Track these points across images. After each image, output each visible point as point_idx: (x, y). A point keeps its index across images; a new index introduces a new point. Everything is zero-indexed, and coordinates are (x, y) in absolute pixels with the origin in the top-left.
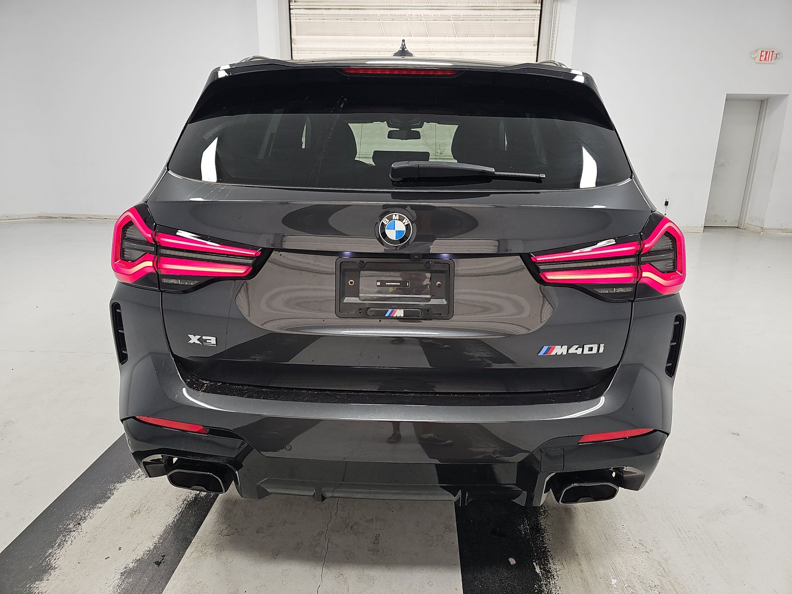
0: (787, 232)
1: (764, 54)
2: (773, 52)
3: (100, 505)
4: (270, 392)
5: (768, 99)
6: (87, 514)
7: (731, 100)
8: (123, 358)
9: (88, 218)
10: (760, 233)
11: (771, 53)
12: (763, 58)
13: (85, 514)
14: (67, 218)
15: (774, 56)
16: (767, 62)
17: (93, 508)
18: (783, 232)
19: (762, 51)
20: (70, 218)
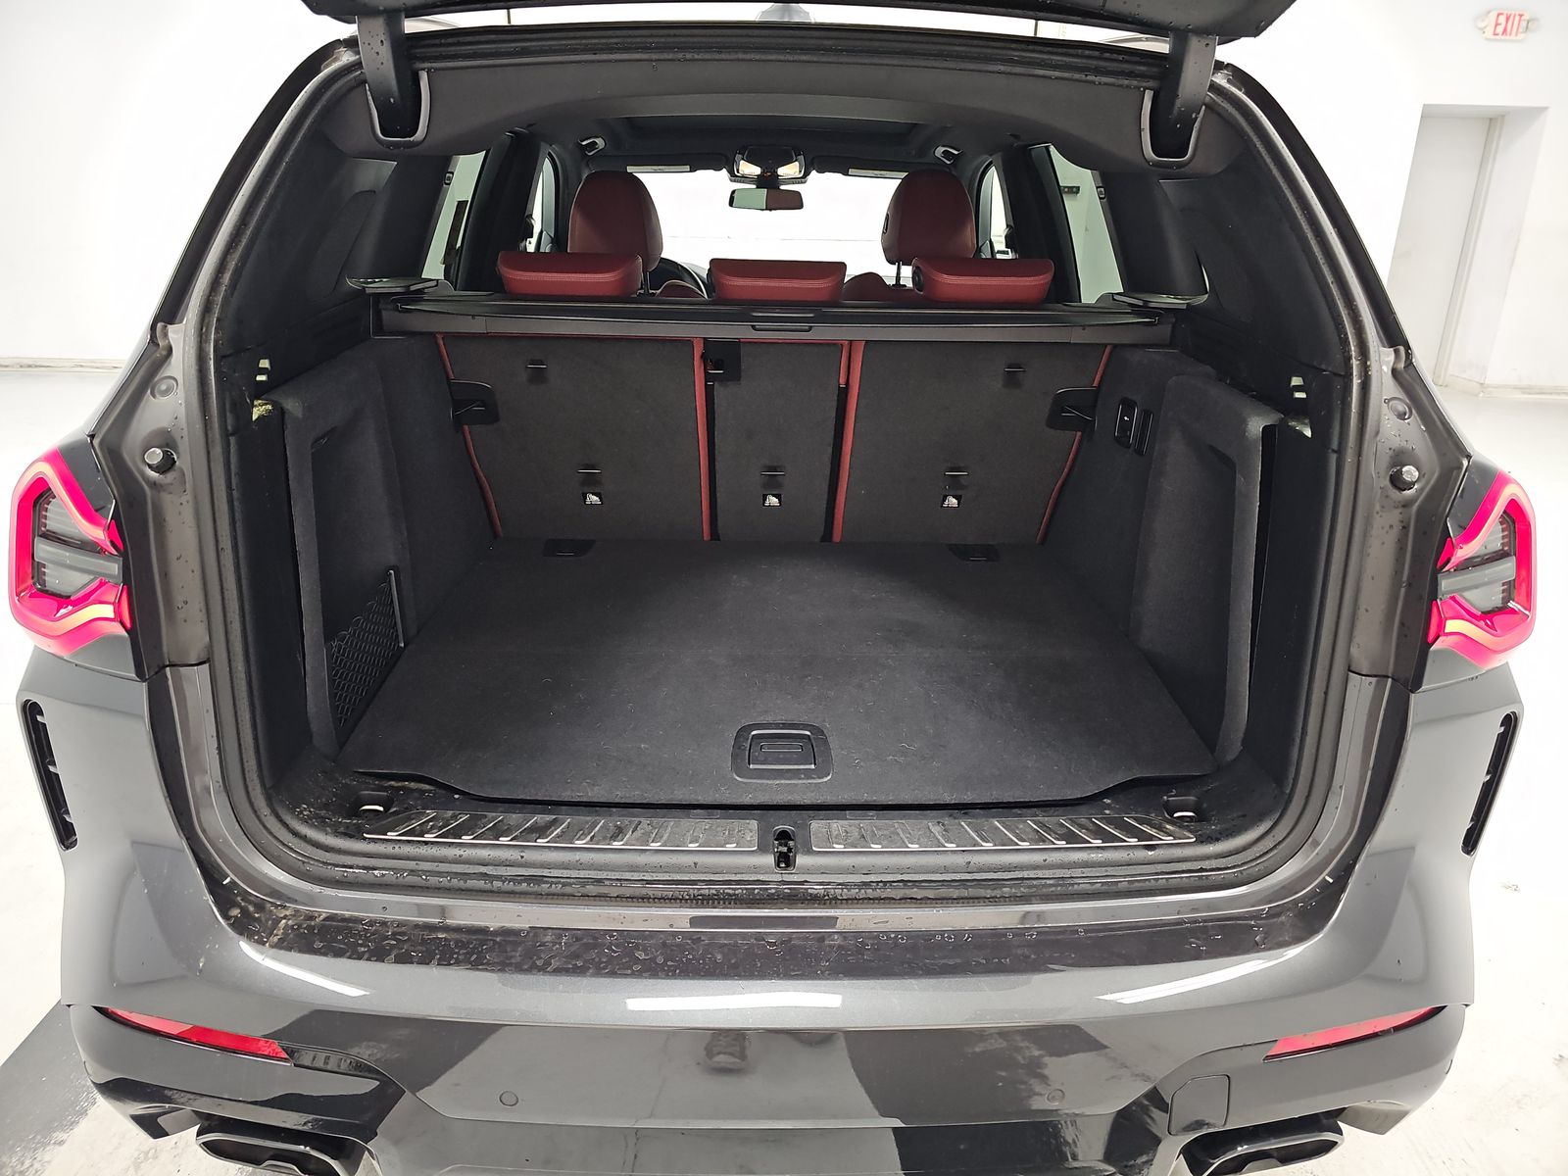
0: (1530, 394)
1: (1502, 19)
2: (1521, 16)
3: (59, 1135)
4: (457, 942)
5: (1503, 116)
6: (27, 1163)
7: (1432, 118)
8: (66, 834)
9: (77, 366)
10: (1476, 395)
11: (1517, 18)
12: (1500, 29)
13: (23, 1164)
14: (30, 366)
15: (1524, 24)
16: (1508, 37)
17: (44, 1145)
18: (1524, 393)
19: (1499, 15)
20: (36, 366)
